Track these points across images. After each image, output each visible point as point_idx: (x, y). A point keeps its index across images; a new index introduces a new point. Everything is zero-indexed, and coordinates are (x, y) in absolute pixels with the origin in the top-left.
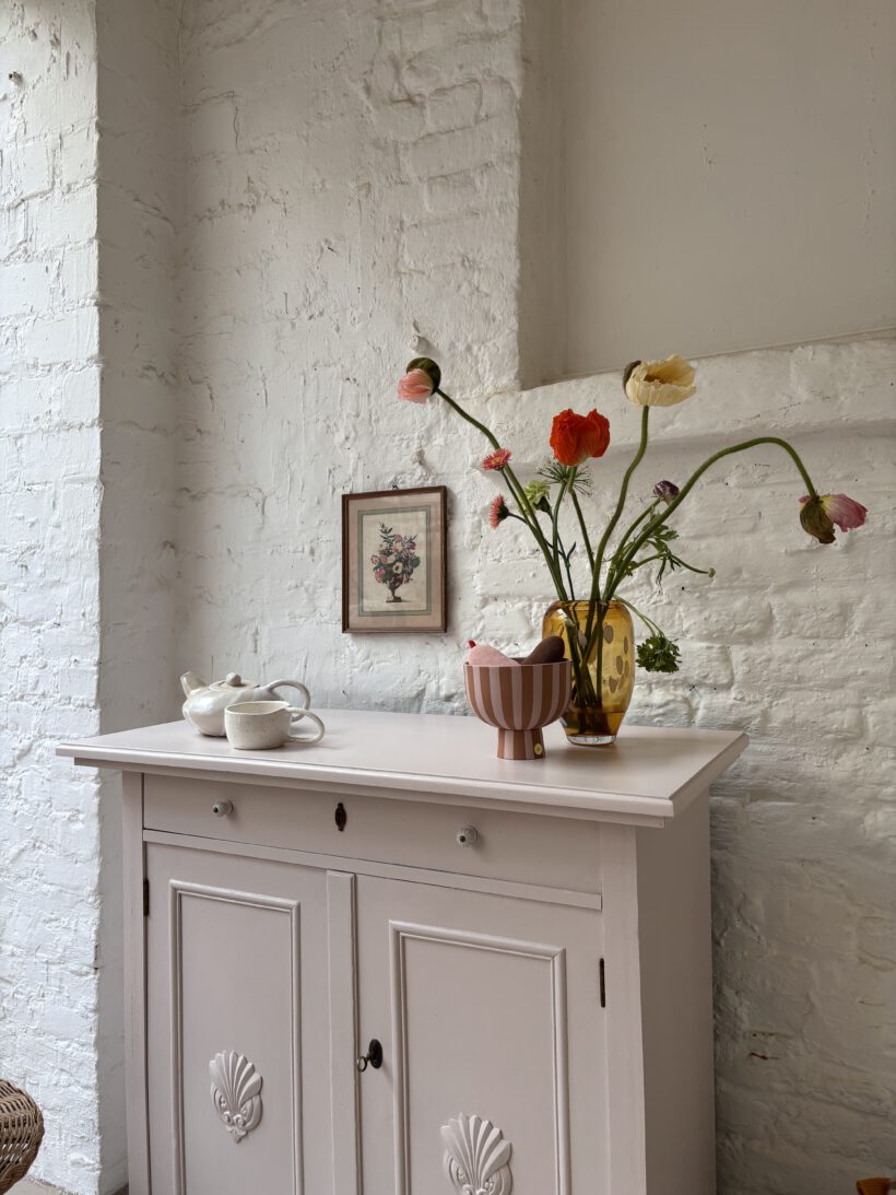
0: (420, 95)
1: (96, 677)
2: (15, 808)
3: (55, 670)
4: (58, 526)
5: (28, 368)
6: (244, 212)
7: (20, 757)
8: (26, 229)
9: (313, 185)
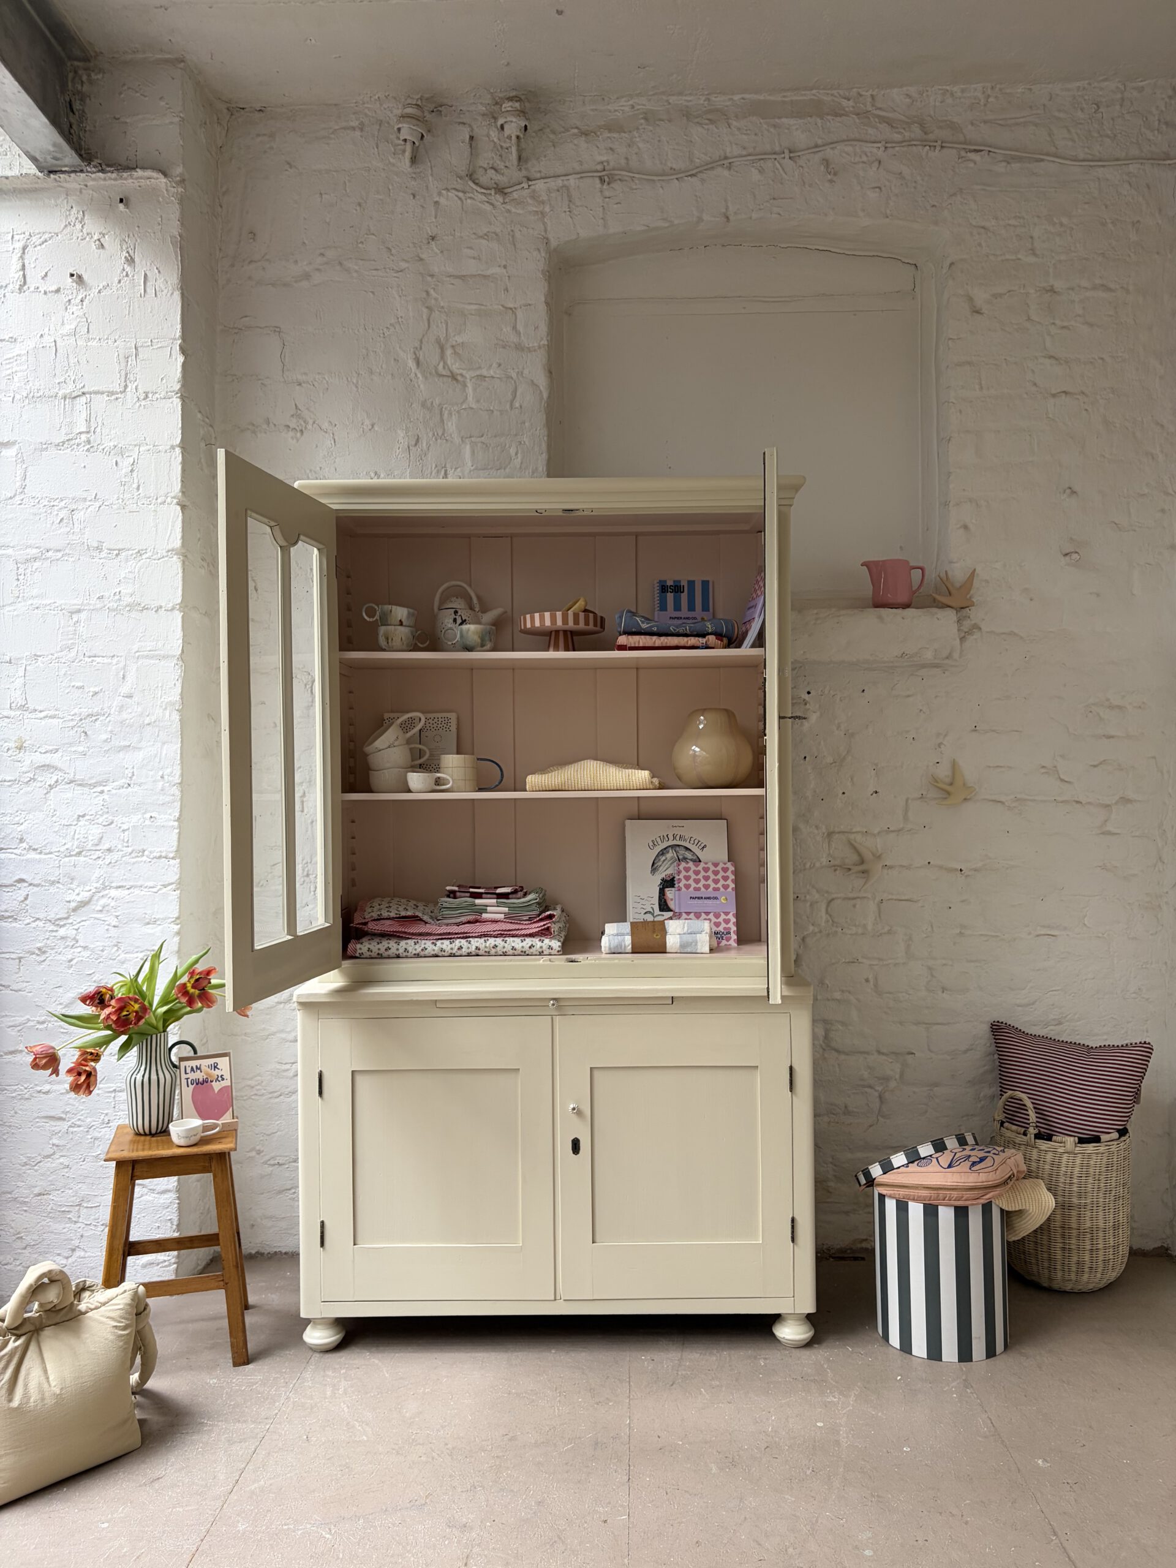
0: (462, 375)
1: (177, 831)
2: (70, 957)
3: (125, 827)
4: (130, 697)
5: (88, 549)
6: (291, 434)
7: (74, 910)
8: (88, 421)
9: (362, 424)
